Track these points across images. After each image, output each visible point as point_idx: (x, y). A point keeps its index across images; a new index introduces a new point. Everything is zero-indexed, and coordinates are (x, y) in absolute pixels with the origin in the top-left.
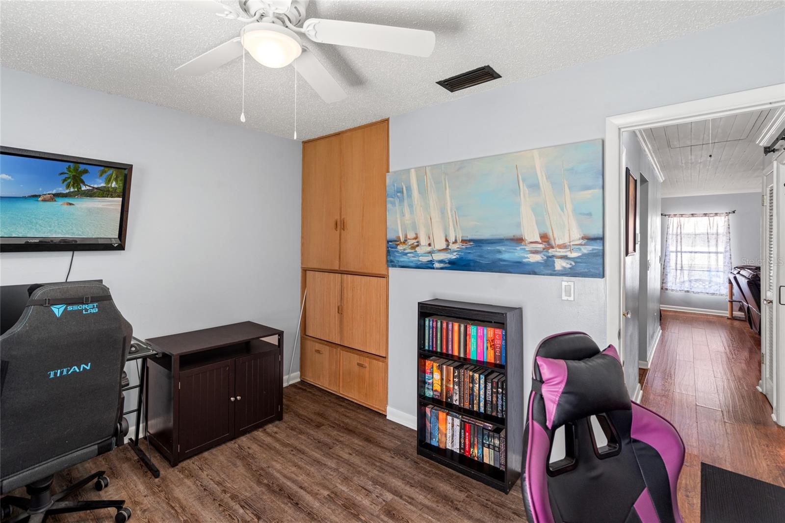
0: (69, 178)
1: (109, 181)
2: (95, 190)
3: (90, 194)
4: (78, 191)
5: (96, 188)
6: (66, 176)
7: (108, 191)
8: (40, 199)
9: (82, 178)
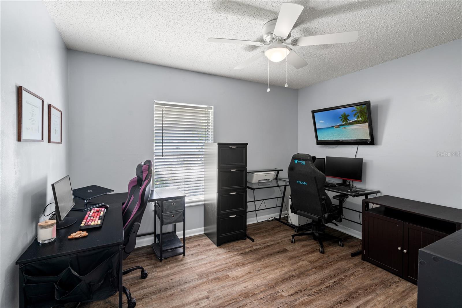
0: (343, 119)
1: (358, 118)
2: (353, 122)
3: (352, 123)
4: (347, 123)
5: (354, 121)
6: (342, 118)
7: (358, 121)
8: (334, 127)
9: (348, 118)
